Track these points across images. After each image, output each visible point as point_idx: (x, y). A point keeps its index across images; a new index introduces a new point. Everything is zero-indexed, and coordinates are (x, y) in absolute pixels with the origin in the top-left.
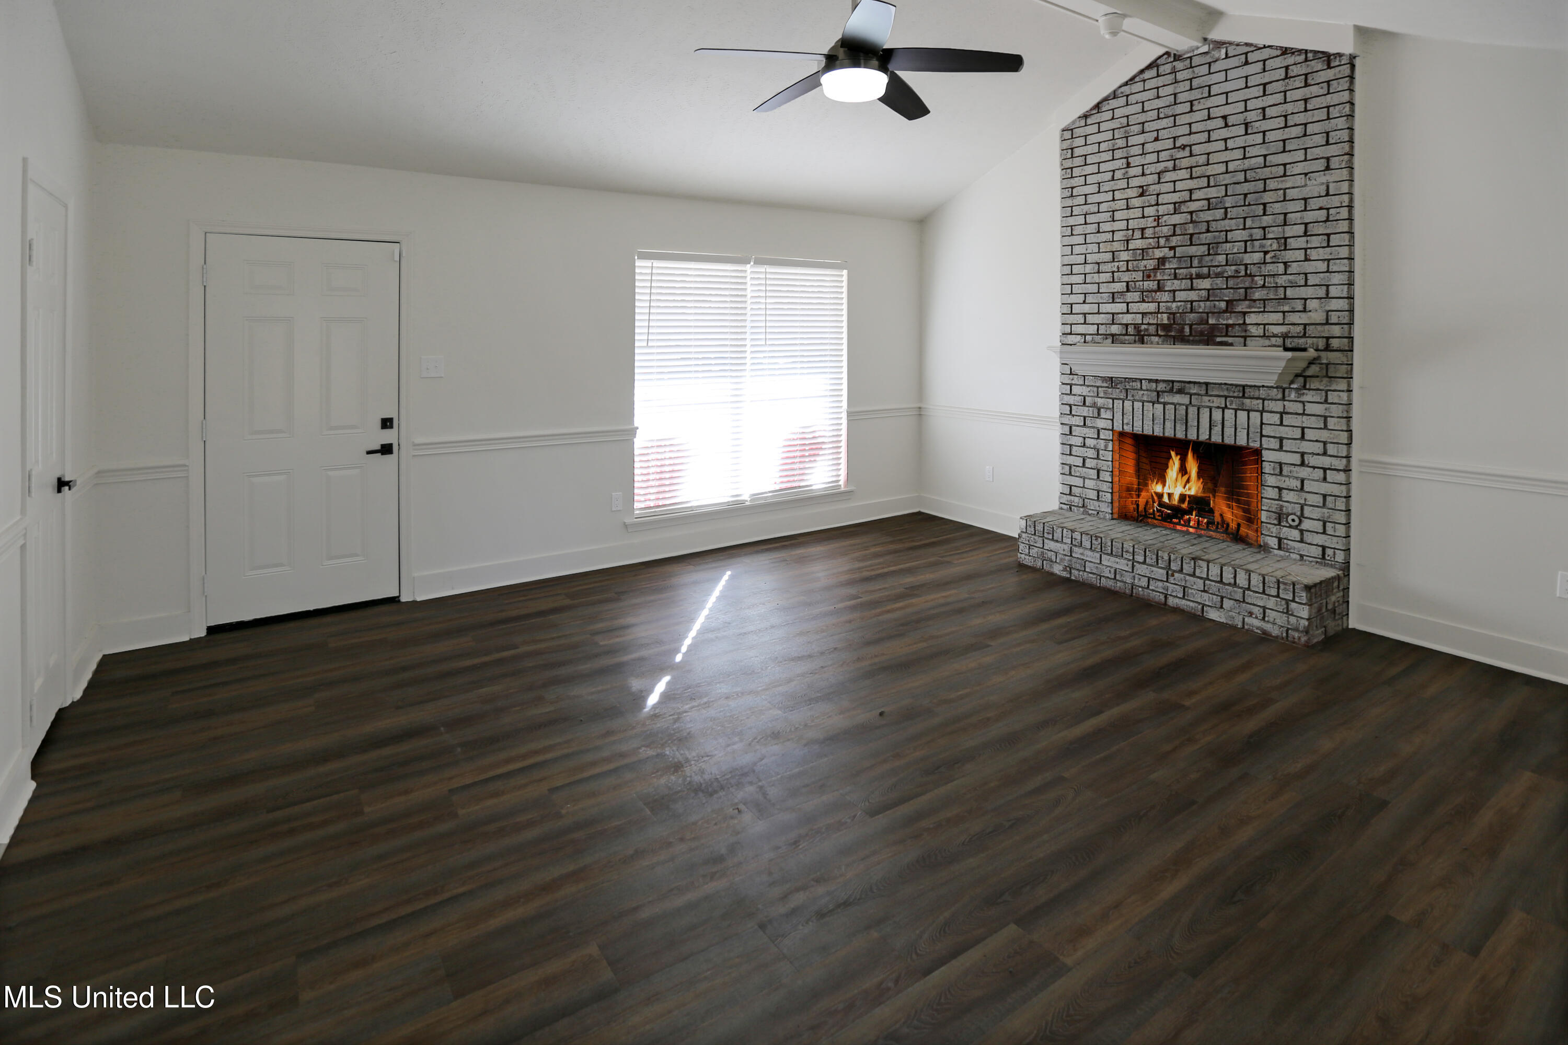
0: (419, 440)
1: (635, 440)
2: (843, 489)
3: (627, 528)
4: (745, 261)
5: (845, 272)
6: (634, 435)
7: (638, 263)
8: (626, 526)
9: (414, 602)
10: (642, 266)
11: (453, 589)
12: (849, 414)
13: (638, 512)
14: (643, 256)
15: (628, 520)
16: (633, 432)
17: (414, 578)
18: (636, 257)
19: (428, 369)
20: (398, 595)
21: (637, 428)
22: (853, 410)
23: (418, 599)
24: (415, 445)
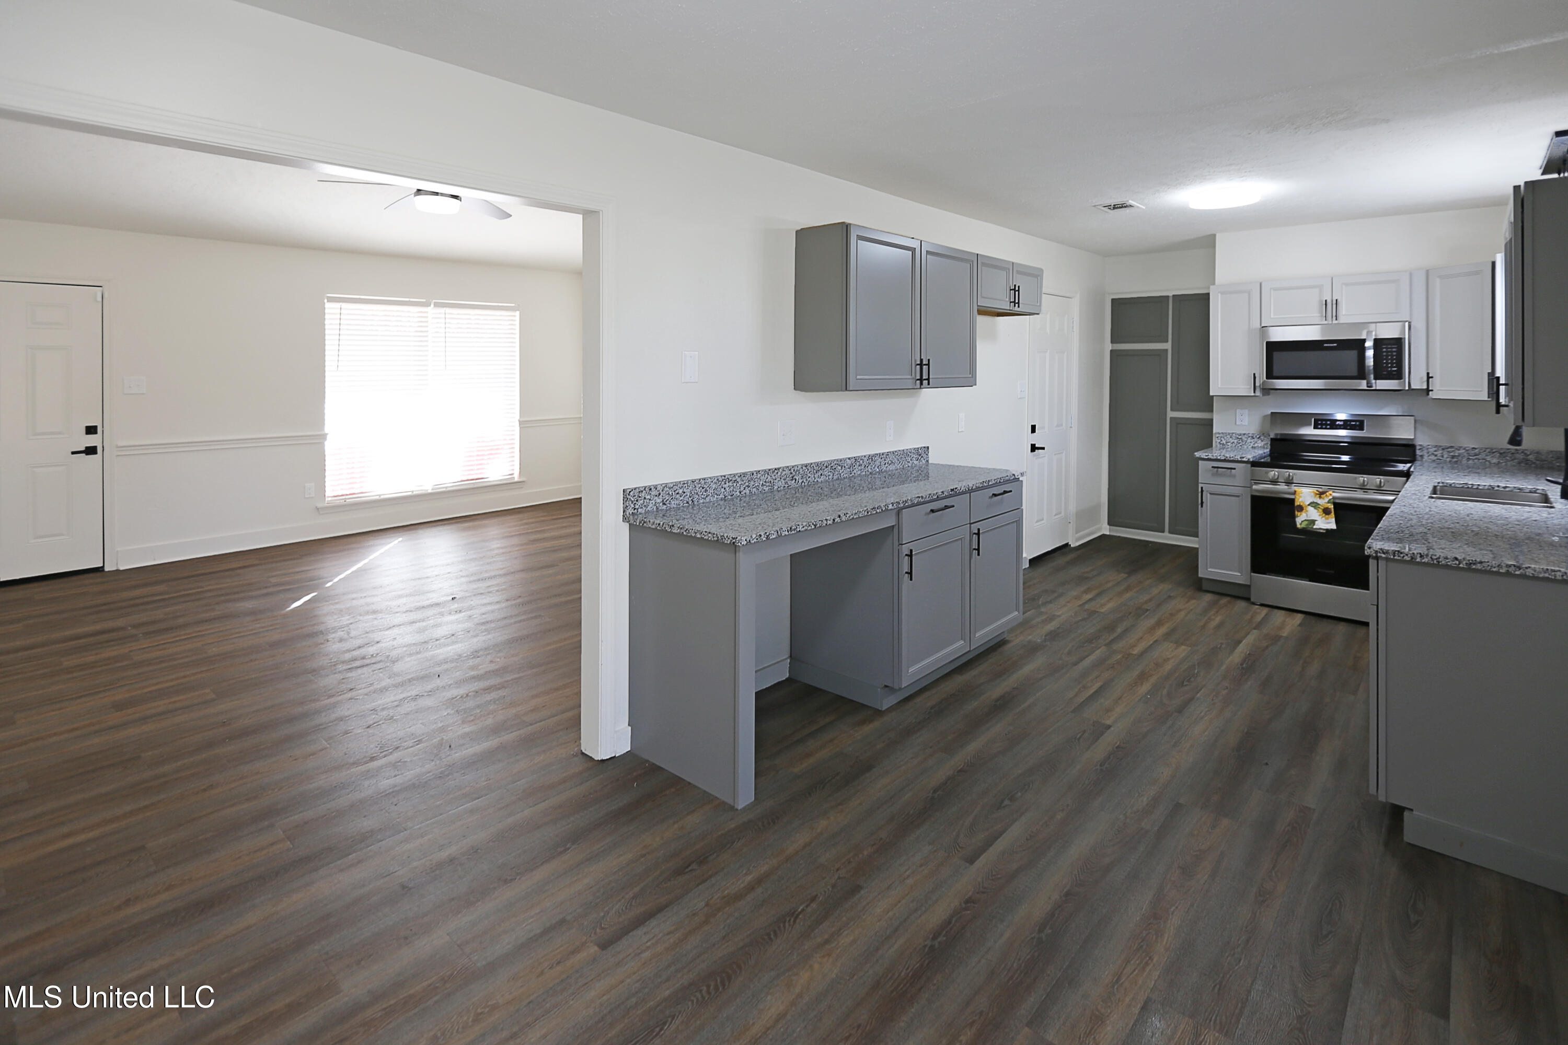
0: (120, 443)
1: (326, 443)
2: (516, 479)
3: (318, 511)
4: (427, 305)
5: (518, 313)
6: (325, 439)
7: (328, 305)
8: (318, 509)
9: (118, 571)
10: (331, 308)
11: (155, 560)
12: (521, 422)
13: (330, 499)
14: (331, 300)
15: (320, 505)
16: (324, 437)
17: (117, 551)
18: (326, 301)
19: (130, 387)
20: (102, 565)
21: (327, 434)
22: (522, 419)
23: (122, 568)
24: (118, 447)
